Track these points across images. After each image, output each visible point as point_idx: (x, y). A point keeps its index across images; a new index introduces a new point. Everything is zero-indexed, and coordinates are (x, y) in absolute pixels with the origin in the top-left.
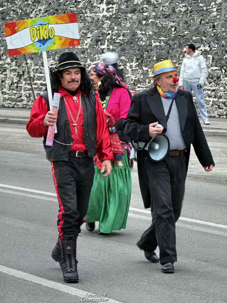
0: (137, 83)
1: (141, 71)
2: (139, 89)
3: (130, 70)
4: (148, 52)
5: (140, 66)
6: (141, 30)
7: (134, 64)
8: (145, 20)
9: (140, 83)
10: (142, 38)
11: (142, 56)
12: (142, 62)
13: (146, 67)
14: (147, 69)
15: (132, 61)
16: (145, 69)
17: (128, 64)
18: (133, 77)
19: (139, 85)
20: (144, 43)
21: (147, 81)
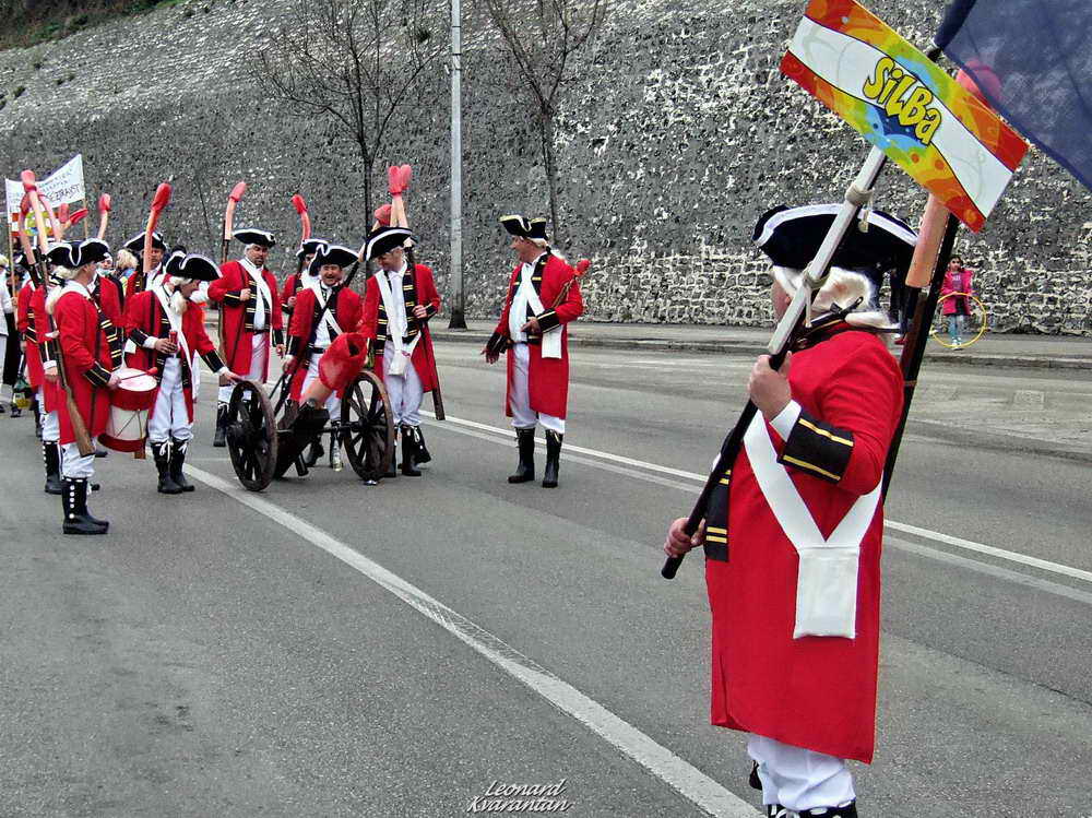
0: (1008, 284)
1: (1012, 264)
2: (1010, 293)
3: (994, 262)
4: (1024, 231)
5: (1011, 255)
6: (1013, 196)
7: (1000, 253)
8: (1018, 179)
9: (1012, 283)
10: (1013, 210)
11: (1013, 239)
12: (1013, 248)
13: (1020, 256)
14: (1021, 259)
15: (998, 248)
16: (1019, 260)
17: (991, 253)
18: (1000, 274)
19: (1009, 287)
20: (1016, 218)
21: (1023, 279)
